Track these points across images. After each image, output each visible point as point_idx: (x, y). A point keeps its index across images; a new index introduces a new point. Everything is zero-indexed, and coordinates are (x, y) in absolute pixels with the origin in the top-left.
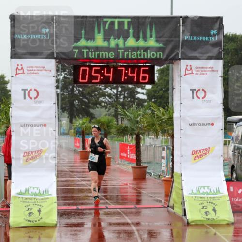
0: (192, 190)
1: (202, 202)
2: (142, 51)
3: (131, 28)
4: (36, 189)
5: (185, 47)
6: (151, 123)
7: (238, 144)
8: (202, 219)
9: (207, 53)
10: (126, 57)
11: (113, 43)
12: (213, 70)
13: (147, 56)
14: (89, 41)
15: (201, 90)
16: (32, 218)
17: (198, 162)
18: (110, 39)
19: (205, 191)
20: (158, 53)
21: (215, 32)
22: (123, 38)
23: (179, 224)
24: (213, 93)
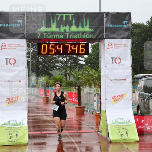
0: (113, 121)
1: (119, 128)
2: (81, 34)
3: (74, 20)
4: (14, 121)
5: (107, 31)
6: (87, 79)
7: (142, 92)
8: (119, 139)
9: (121, 35)
11: (62, 29)
12: (125, 46)
13: (84, 37)
14: (47, 28)
15: (118, 58)
16: (12, 140)
18: (60, 26)
19: (121, 121)
20: (91, 35)
21: (126, 22)
22: (69, 26)
23: (105, 142)
24: (125, 60)
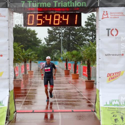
0: (106, 103)
2: (71, 2)
10: (59, 6)
12: (123, 15)
17: (111, 82)
19: (116, 103)
20: (83, 3)
24: (123, 31)
